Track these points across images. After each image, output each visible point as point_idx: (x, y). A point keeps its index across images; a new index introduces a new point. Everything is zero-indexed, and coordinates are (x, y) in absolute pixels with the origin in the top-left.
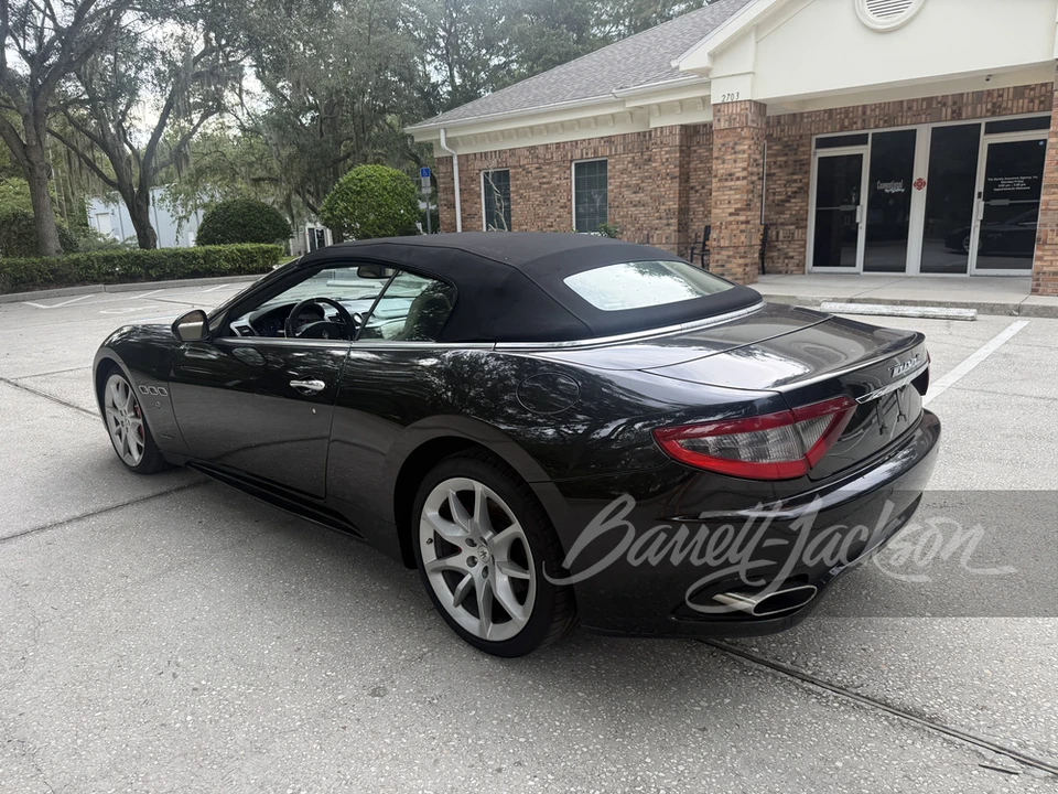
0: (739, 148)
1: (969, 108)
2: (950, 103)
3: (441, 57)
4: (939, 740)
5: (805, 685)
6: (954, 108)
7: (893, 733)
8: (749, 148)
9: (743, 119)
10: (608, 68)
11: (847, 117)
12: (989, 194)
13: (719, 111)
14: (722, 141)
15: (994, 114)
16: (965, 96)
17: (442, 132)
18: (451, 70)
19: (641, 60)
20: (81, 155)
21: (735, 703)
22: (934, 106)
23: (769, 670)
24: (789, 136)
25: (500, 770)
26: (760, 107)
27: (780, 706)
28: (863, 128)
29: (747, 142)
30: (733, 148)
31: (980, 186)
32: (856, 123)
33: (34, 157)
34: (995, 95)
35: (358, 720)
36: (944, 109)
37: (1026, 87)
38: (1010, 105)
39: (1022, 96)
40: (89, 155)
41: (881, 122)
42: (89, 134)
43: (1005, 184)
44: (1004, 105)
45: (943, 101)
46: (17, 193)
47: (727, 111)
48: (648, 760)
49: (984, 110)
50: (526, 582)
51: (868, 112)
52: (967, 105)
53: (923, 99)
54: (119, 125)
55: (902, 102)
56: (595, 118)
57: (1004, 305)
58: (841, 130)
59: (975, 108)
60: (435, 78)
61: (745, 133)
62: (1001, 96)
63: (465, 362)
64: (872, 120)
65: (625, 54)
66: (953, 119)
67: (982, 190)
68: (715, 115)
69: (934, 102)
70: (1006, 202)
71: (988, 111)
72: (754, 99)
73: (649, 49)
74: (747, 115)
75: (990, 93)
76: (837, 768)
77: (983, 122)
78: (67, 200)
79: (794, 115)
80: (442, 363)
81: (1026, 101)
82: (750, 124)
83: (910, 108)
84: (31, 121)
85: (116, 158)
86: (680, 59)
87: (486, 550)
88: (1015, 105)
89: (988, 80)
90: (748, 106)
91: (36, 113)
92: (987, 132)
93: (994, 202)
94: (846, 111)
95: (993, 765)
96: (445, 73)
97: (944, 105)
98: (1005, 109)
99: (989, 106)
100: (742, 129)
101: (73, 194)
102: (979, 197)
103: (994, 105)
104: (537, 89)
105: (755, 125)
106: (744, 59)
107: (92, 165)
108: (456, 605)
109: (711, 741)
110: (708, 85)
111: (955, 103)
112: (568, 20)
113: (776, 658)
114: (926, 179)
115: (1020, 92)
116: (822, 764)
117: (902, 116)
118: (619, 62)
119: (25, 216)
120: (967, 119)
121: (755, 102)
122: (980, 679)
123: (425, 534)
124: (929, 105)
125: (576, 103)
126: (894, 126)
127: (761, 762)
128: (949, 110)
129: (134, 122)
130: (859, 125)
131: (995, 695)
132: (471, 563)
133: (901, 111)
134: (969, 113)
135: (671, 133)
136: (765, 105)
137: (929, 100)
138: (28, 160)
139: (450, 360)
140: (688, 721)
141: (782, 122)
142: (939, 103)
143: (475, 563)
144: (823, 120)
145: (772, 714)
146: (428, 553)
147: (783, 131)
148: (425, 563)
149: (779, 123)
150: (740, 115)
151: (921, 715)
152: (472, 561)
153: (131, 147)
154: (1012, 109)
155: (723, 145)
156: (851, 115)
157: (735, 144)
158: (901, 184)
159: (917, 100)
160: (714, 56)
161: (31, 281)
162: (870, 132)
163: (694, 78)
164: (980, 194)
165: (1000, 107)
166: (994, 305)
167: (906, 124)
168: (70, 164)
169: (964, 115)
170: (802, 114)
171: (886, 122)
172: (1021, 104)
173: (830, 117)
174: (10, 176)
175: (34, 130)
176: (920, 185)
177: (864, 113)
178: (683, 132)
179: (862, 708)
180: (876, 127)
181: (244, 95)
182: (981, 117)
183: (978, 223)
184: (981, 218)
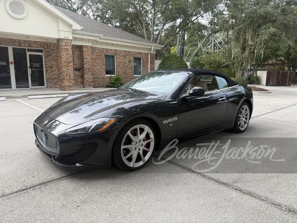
1: (23, 44)
2: (17, 41)
6: (19, 43)
12: (31, 67)
15: (30, 47)
16: (21, 41)
31: (29, 65)
36: (16, 43)
38: (33, 45)
39: (36, 44)
43: (34, 65)
44: (32, 45)
45: (15, 41)
49: (27, 46)
55: (3, 38)
59: (24, 44)
62: (31, 42)
66: (19, 46)
70: (36, 69)
71: (28, 46)
75: (28, 41)
83: (5, 41)
92: (28, 51)
93: (33, 69)
97: (16, 42)
98: (32, 46)
99: (28, 45)
102: (29, 68)
103: (29, 44)
111: (19, 42)
115: (35, 42)
117: (3, 43)
120: (22, 47)
124: (12, 41)
126: (1, 45)
133: (3, 41)
134: (23, 45)
137: (11, 40)
142: (14, 41)
158: (5, 62)
159: (7, 39)
164: (29, 67)
165: (31, 45)
167: (5, 45)
176: (12, 63)
182: (26, 47)
183: (30, 75)
184: (31, 73)
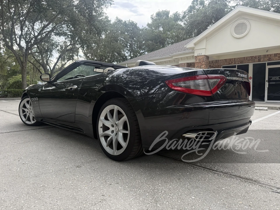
0: (202, 67)
1: (263, 59)
2: (257, 57)
3: (128, 50)
4: (258, 185)
5: (214, 172)
7: (242, 183)
8: (205, 67)
9: (203, 60)
10: (169, 50)
11: (230, 61)
12: (269, 81)
13: (197, 58)
14: (197, 65)
15: (269, 60)
16: (261, 56)
17: (127, 64)
18: (131, 53)
19: (177, 48)
20: (37, 68)
21: (191, 174)
22: (253, 58)
23: (202, 168)
24: (215, 66)
25: (111, 184)
26: (207, 57)
27: (205, 175)
28: (235, 64)
29: (204, 65)
30: (200, 67)
31: (267, 79)
32: (233, 62)
33: (24, 65)
34: (269, 56)
35: (70, 172)
36: (256, 59)
37: (277, 54)
38: (273, 58)
40: (39, 69)
41: (239, 62)
42: (39, 63)
43: (273, 78)
44: (272, 58)
45: (255, 57)
46: (20, 78)
47: (198, 58)
48: (160, 185)
49: (267, 59)
50: (127, 134)
51: (236, 60)
52: (262, 58)
53: (250, 57)
54: (47, 61)
55: (245, 57)
56: (165, 61)
57: (275, 107)
58: (229, 64)
59: (264, 59)
60: (126, 55)
61: (203, 63)
62: (271, 56)
63: (115, 77)
64: (237, 62)
65: (173, 47)
66: (258, 62)
67: (267, 80)
68: (195, 59)
69: (253, 57)
70: (274, 83)
71: (268, 60)
72: (206, 55)
73: (179, 46)
74: (204, 59)
75: (268, 55)
76: (223, 190)
77: (266, 62)
78: (32, 81)
79: (216, 60)
80: (109, 79)
81: (278, 57)
82: (204, 61)
83: (247, 59)
84: (25, 56)
85: (45, 69)
86: (186, 45)
87: (117, 128)
88: (275, 58)
89: (267, 52)
90: (204, 56)
91: (26, 54)
92: (267, 65)
93: (271, 83)
94: (230, 59)
95: (276, 192)
96: (129, 54)
97: (256, 58)
98: (272, 59)
99: (268, 58)
100: (203, 62)
101: (33, 77)
103: (269, 58)
104: (151, 55)
105: (206, 61)
106: (203, 45)
107: (39, 71)
108: (107, 146)
109: (181, 181)
110: (194, 52)
111: (259, 58)
112: (160, 42)
113: (205, 166)
114: (252, 77)
115: (276, 55)
116: (218, 188)
117: (245, 61)
118: (172, 49)
119: (20, 81)
120: (262, 62)
121: (206, 56)
122: (271, 173)
123: (100, 125)
124: (252, 58)
125: (160, 57)
126: (243, 63)
127: (197, 187)
128: (257, 59)
129: (51, 62)
130: (234, 63)
131: (276, 177)
132: (112, 132)
133: (245, 60)
134: (263, 60)
135: (184, 65)
136: (209, 57)
137: (252, 57)
138: (22, 65)
139: (111, 77)
140: (175, 177)
141: (213, 62)
142: (255, 58)
143: (113, 133)
144: (224, 62)
145: (202, 177)
146: (100, 131)
147: (214, 64)
148: (99, 134)
149: (212, 62)
150: (202, 59)
151: (252, 180)
152: (113, 132)
153: (49, 66)
154: (274, 59)
155: (198, 66)
156: (231, 61)
157: (201, 66)
159: (249, 57)
160: (195, 44)
161: (18, 95)
162: (237, 65)
163: (191, 51)
164: (267, 81)
165: (271, 59)
166: (273, 107)
167: (246, 63)
168: (34, 70)
169: (261, 61)
170: (218, 60)
171: (240, 62)
172: (276, 58)
173: (226, 61)
174: (19, 74)
175: (25, 59)
176: (250, 78)
177: (235, 60)
178: (187, 65)
179: (232, 177)
180: (238, 64)
181: (79, 56)
182: (266, 61)
183: (267, 88)
184: (268, 87)
